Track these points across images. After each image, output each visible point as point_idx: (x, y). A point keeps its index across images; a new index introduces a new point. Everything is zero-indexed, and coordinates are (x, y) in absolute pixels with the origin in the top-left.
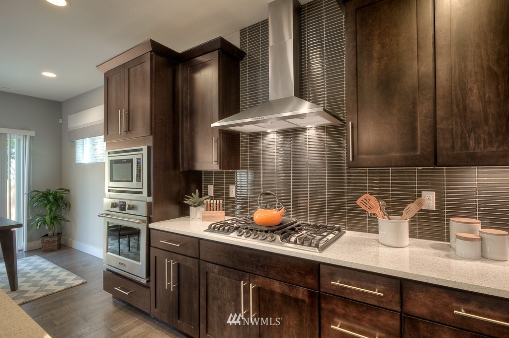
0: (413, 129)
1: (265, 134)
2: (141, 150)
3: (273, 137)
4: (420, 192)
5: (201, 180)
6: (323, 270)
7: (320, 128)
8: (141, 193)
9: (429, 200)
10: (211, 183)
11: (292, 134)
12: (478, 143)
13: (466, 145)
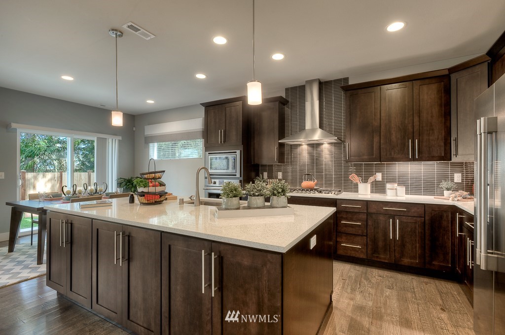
0: (372, 147)
1: (300, 145)
2: (236, 152)
3: (305, 147)
4: (375, 173)
5: (259, 170)
6: (338, 202)
7: (331, 144)
8: (236, 175)
9: (379, 177)
10: (266, 171)
11: (315, 146)
12: (394, 154)
13: (391, 154)
